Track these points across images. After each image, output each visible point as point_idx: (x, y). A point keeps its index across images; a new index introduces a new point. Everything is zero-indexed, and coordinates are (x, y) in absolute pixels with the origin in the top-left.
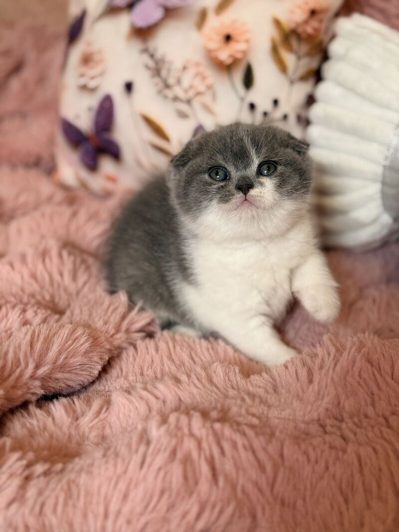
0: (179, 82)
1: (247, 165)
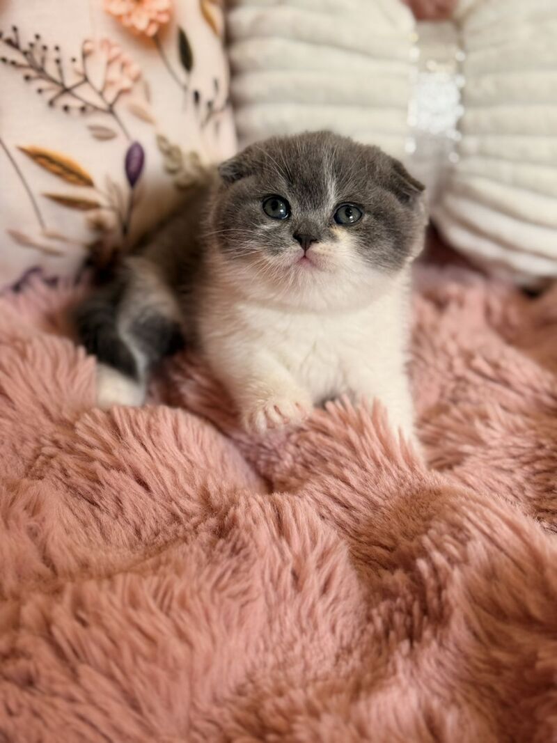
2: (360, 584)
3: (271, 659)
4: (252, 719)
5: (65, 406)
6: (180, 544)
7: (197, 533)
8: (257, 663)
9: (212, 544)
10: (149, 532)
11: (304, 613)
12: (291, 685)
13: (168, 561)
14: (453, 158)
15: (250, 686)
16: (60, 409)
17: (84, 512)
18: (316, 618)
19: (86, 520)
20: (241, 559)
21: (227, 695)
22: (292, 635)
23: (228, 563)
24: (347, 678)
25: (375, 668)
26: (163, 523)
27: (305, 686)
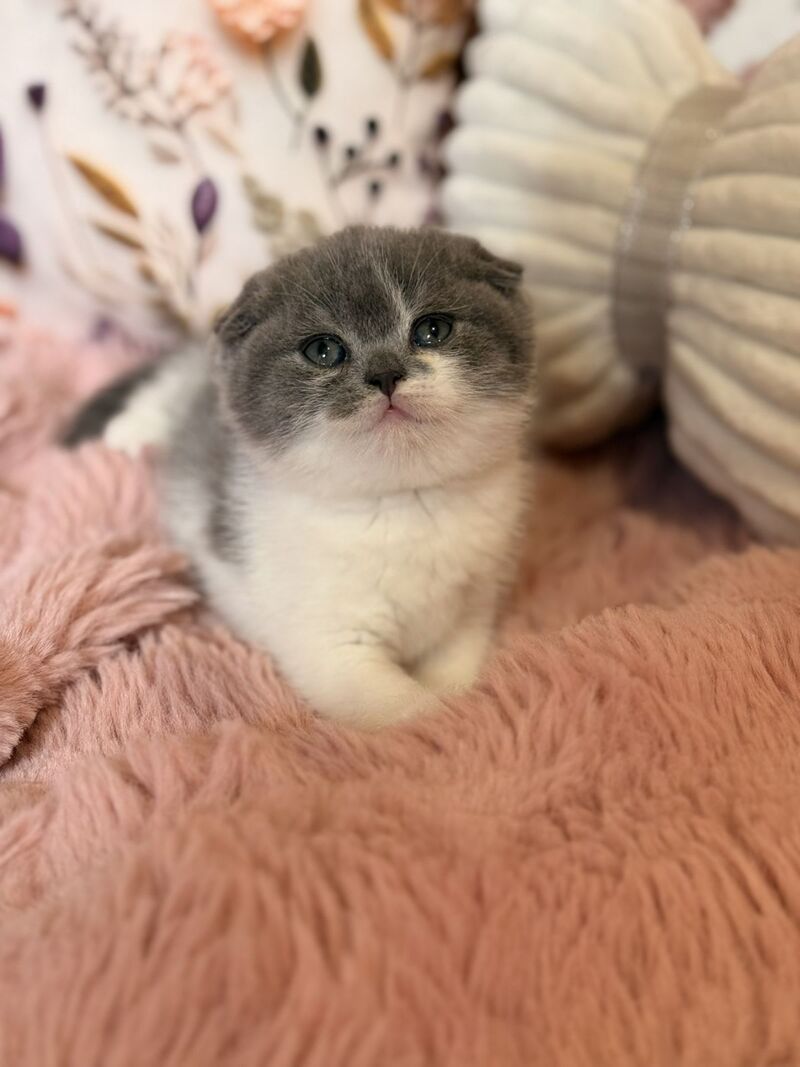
0: (153, 81)
1: (387, 327)
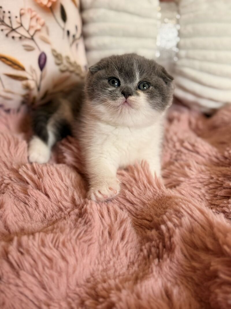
2: (137, 236)
3: (101, 268)
4: (93, 292)
5: (14, 163)
6: (63, 220)
7: (70, 216)
8: (95, 269)
9: (76, 220)
10: (49, 215)
11: (114, 248)
12: (109, 278)
13: (57, 227)
14: (175, 59)
15: (92, 279)
16: (12, 164)
17: (22, 207)
18: (119, 250)
19: (22, 210)
20: (88, 226)
21: (83, 283)
22: (109, 257)
23: (83, 228)
24: (132, 275)
25: (144, 271)
26: (55, 211)
27: (115, 279)
